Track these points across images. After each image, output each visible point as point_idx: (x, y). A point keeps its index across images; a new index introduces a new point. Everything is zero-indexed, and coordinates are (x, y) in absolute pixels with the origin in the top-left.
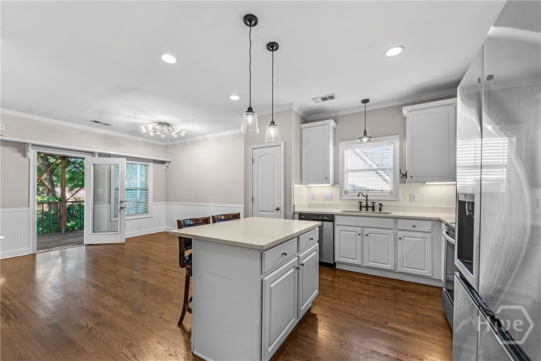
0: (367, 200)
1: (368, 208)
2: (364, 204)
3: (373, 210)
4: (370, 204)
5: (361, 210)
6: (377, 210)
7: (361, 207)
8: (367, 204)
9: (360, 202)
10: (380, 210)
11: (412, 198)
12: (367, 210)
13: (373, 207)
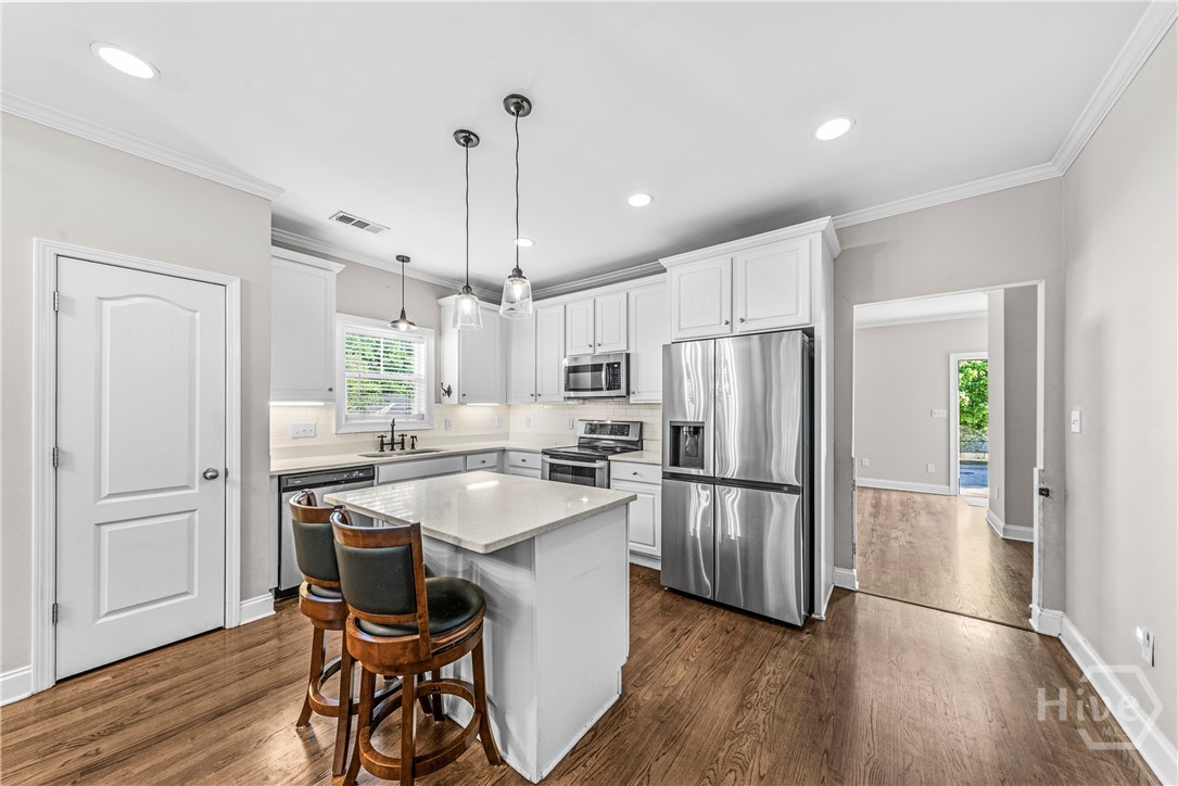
0: (393, 432)
1: (395, 446)
2: (388, 439)
3: (403, 448)
4: (397, 439)
5: (382, 450)
6: (408, 449)
7: (382, 444)
8: (393, 439)
9: (382, 437)
10: (413, 445)
11: (447, 424)
12: (393, 449)
13: (403, 443)
